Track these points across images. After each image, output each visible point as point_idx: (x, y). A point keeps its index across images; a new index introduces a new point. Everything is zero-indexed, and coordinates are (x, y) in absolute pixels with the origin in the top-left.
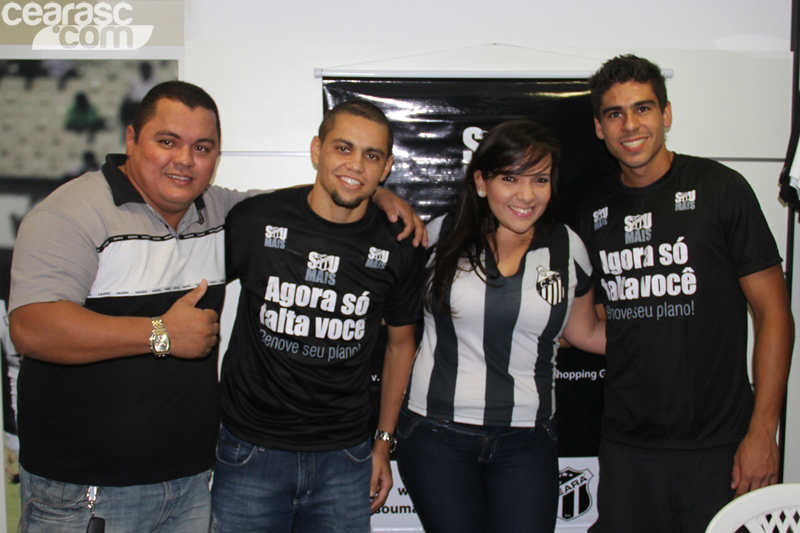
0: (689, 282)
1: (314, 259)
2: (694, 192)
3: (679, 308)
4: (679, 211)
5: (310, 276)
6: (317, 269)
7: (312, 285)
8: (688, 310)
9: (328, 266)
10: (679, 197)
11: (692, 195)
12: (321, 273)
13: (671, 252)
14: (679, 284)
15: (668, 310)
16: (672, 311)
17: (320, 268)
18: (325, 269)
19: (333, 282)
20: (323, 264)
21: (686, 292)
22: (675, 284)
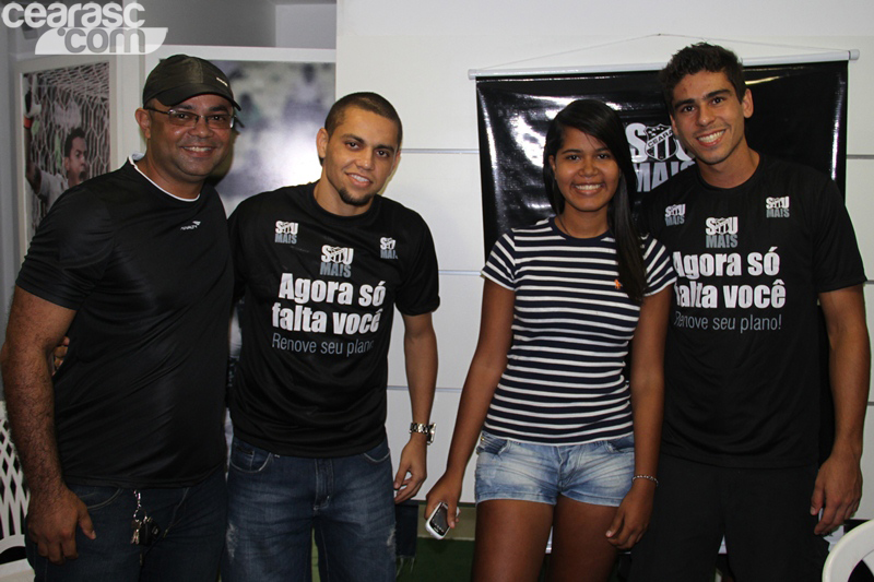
0: (778, 295)
1: (328, 253)
2: (787, 198)
3: (766, 322)
4: (771, 218)
5: (324, 270)
6: (332, 262)
8: (775, 324)
10: (770, 203)
11: (785, 202)
12: (336, 266)
13: (762, 262)
14: (769, 296)
15: (754, 323)
16: (759, 325)
17: (334, 260)
18: (340, 261)
20: (338, 257)
21: (775, 305)
22: (764, 296)
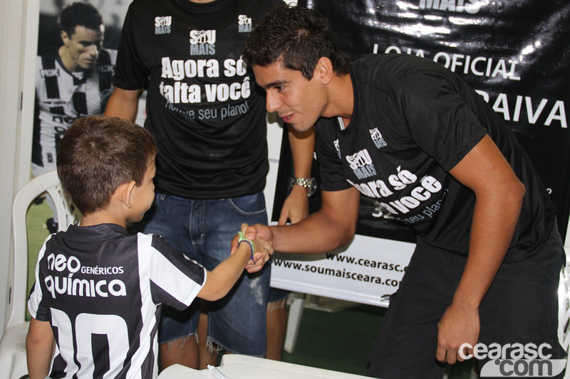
1: (195, 36)
6: (199, 44)
7: (196, 58)
9: (207, 39)
12: (202, 46)
17: (201, 42)
18: (205, 42)
19: (213, 52)
20: (203, 38)
